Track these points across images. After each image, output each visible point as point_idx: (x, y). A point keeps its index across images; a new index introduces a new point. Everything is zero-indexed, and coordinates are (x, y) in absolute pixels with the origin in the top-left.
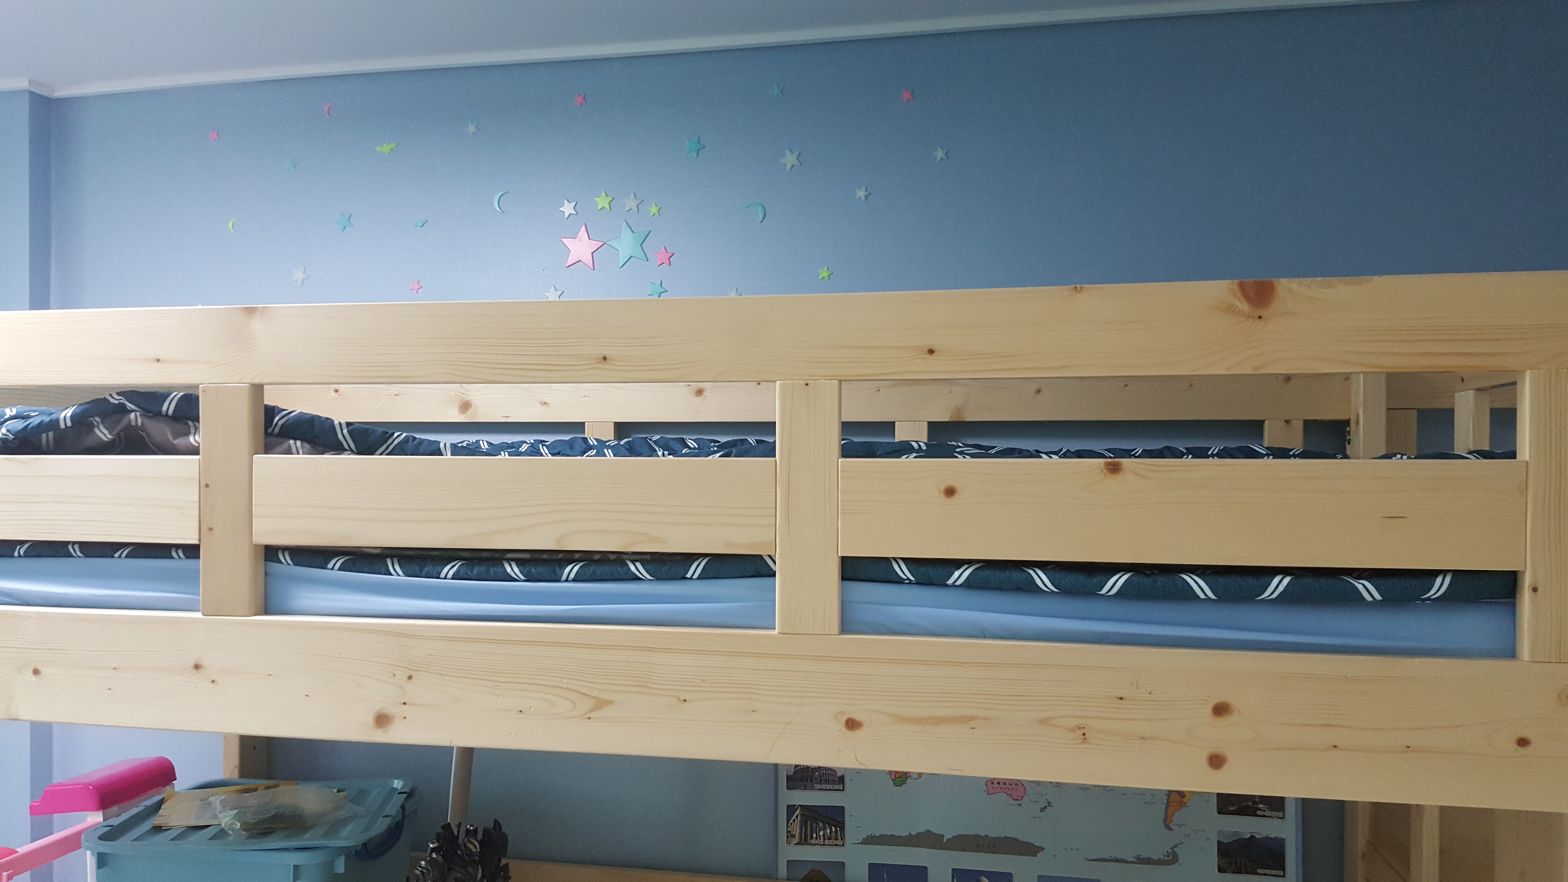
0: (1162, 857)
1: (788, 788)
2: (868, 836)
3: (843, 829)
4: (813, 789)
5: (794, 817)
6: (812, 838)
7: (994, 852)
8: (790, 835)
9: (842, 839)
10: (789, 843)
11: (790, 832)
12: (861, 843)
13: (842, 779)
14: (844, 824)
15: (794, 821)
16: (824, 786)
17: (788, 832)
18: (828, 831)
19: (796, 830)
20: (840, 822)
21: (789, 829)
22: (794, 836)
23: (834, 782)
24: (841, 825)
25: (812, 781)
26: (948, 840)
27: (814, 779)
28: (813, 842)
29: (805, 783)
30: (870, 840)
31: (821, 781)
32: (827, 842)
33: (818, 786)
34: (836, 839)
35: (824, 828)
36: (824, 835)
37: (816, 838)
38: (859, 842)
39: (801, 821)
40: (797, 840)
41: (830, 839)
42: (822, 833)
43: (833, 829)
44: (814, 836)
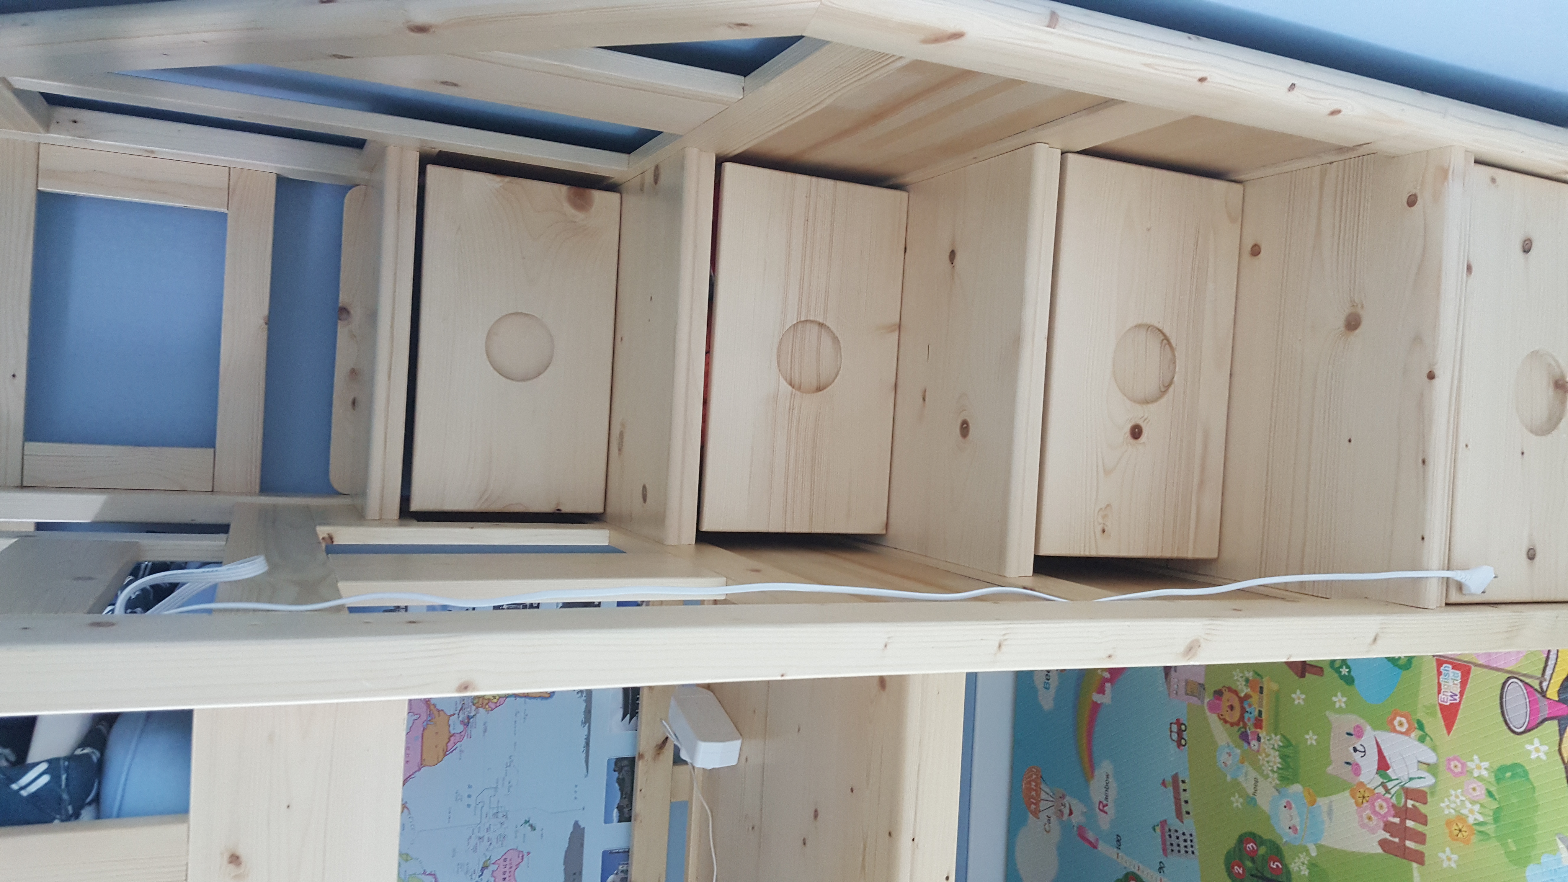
7: (581, 873)
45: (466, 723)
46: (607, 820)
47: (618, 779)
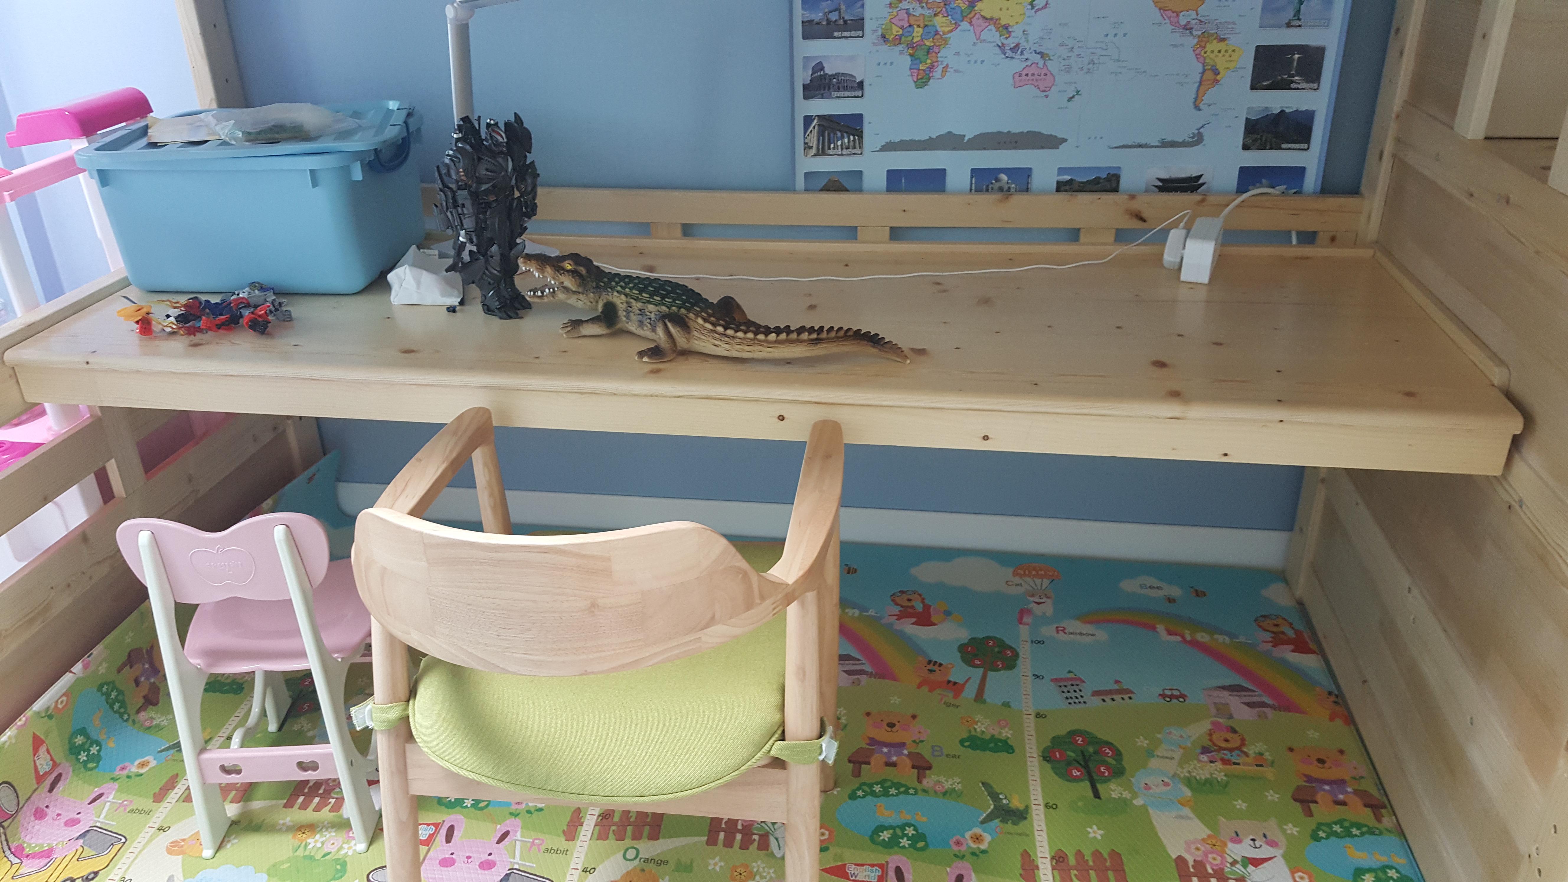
0: (1187, 139)
1: (805, 98)
2: (887, 143)
3: (861, 137)
4: (830, 97)
5: (811, 128)
6: (829, 149)
7: (1015, 148)
8: (807, 147)
9: (860, 148)
10: (806, 155)
11: (807, 143)
12: (881, 150)
13: (861, 85)
14: (862, 132)
15: (811, 132)
16: (842, 94)
17: (805, 143)
18: (846, 140)
19: (813, 141)
20: (858, 130)
21: (806, 141)
22: (811, 148)
23: (852, 89)
24: (859, 134)
25: (829, 89)
26: (969, 139)
27: (831, 86)
28: (830, 152)
29: (822, 92)
30: (890, 147)
31: (839, 89)
32: (845, 152)
33: (836, 94)
34: (854, 148)
35: (842, 137)
36: (842, 145)
37: (834, 148)
38: (878, 149)
39: (818, 133)
40: (814, 151)
41: (847, 148)
42: (839, 143)
43: (852, 138)
44: (832, 146)
45: (1188, 28)
46: (1061, 171)
47: (1099, 178)
